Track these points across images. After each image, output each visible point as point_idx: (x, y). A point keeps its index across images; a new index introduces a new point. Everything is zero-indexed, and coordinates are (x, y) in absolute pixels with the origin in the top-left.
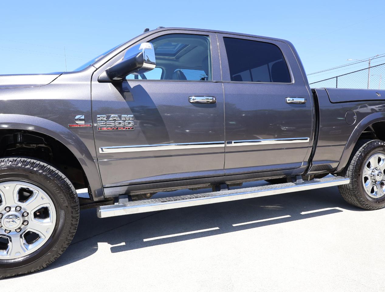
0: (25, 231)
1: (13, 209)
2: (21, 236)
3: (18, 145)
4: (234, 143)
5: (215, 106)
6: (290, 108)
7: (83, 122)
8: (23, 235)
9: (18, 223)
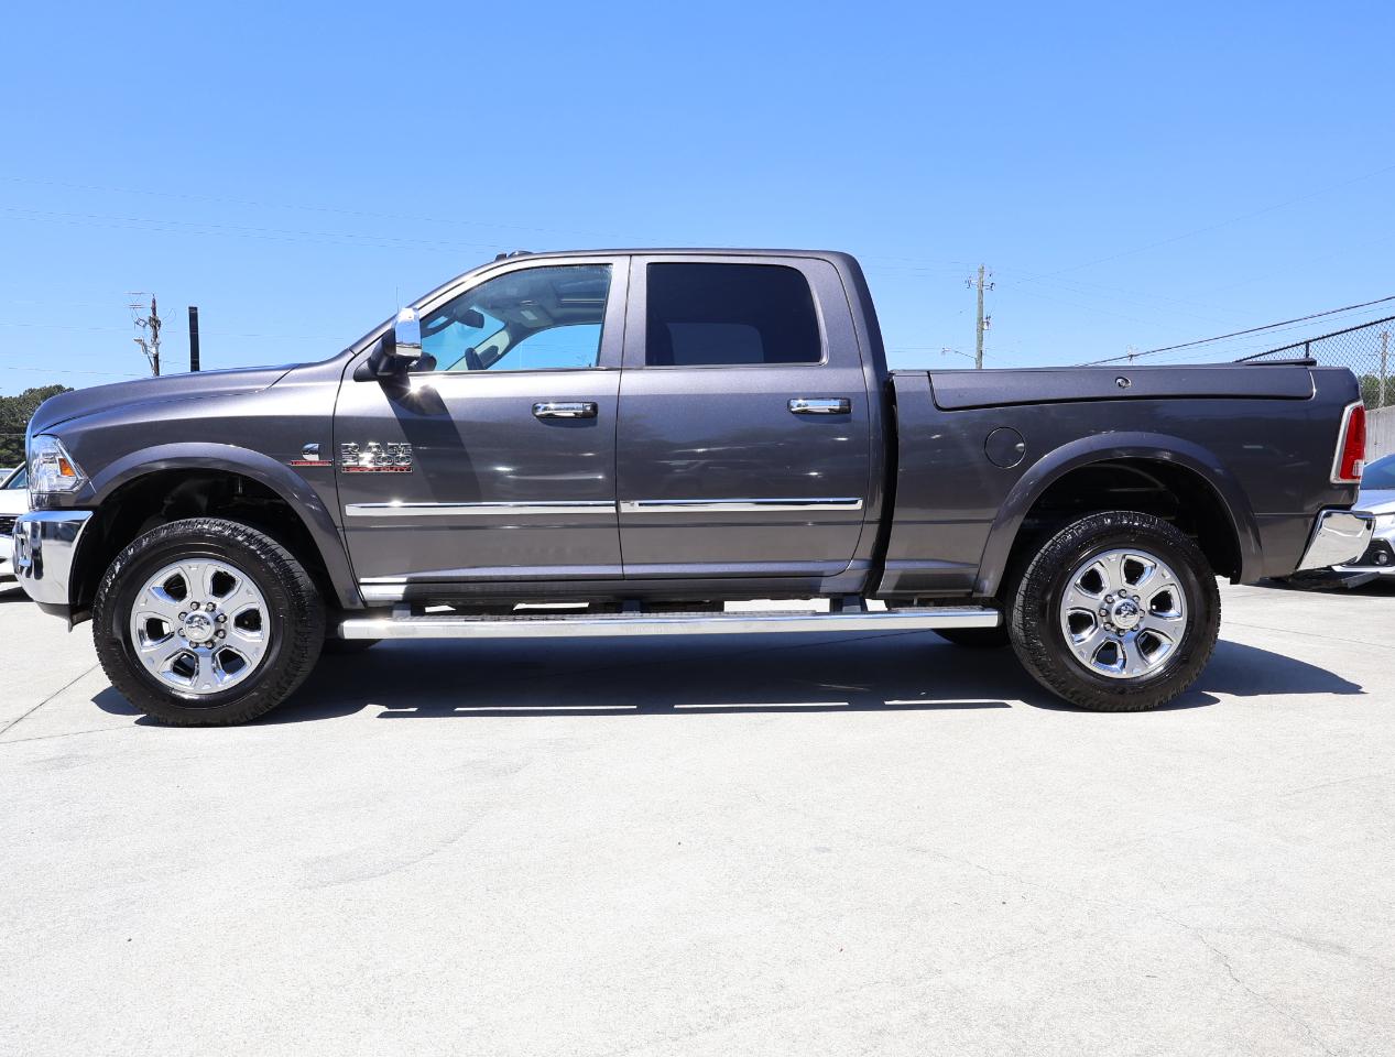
0: (220, 649)
1: (203, 607)
2: (214, 655)
3: (236, 498)
4: (640, 505)
5: (595, 424)
6: (802, 424)
7: (315, 458)
8: (217, 655)
9: (207, 632)
